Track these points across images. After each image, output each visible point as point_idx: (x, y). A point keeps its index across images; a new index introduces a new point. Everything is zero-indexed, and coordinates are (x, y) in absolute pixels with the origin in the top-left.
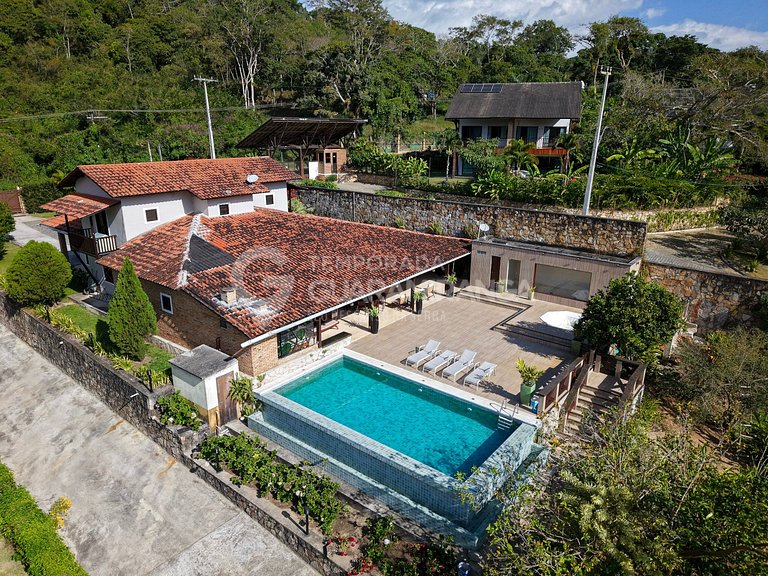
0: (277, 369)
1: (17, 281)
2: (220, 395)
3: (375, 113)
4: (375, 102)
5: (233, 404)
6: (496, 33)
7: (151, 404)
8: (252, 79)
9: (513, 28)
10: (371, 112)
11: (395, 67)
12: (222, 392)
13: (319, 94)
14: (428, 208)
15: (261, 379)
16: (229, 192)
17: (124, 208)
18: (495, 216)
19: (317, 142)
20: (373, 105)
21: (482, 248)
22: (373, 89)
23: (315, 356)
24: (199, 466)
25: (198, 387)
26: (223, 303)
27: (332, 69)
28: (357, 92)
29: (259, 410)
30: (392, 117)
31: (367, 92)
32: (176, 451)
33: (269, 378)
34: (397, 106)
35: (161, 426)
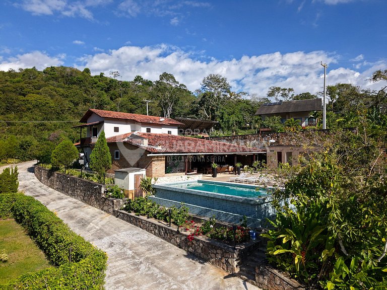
0: (164, 178)
1: (56, 157)
2: (135, 184)
3: (223, 121)
4: (222, 116)
5: (141, 192)
7: (103, 190)
8: (169, 116)
9: (289, 91)
10: (221, 121)
12: (137, 183)
13: (197, 115)
14: (245, 139)
15: (156, 180)
16: (151, 122)
17: (105, 124)
18: (278, 137)
20: (222, 118)
21: (272, 149)
22: (221, 111)
23: (183, 178)
24: (121, 213)
25: (125, 179)
26: (142, 145)
27: (203, 103)
28: (214, 113)
29: (153, 195)
30: (231, 123)
31: (218, 112)
32: (111, 210)
33: (160, 181)
34: (233, 118)
35: (106, 199)
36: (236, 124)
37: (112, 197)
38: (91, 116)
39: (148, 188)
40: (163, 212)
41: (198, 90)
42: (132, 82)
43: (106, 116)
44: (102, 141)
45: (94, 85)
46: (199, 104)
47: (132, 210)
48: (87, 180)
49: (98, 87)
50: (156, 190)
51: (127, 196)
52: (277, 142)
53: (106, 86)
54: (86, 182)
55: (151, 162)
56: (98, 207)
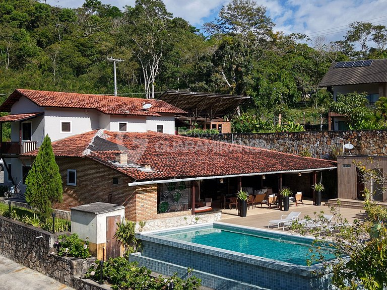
0: (156, 221)
2: (108, 233)
3: (258, 95)
4: (257, 85)
5: (117, 245)
6: (373, 37)
7: (52, 242)
8: (153, 80)
10: (254, 94)
11: (278, 65)
12: (110, 231)
13: (208, 82)
14: (298, 139)
15: (142, 225)
16: (128, 112)
17: (46, 117)
18: (359, 138)
19: (205, 116)
20: (256, 88)
21: (346, 162)
22: (255, 74)
23: (189, 221)
24: (86, 283)
25: (91, 224)
26: (117, 163)
27: (221, 58)
28: (241, 77)
29: (139, 251)
30: (273, 97)
31: (250, 77)
32: (68, 278)
33: (149, 227)
34: (278, 89)
35: (58, 259)
36: (284, 100)
37: (69, 255)
38: (18, 100)
39: (129, 240)
40: (158, 285)
41: (209, 25)
42: (79, 10)
43: (49, 103)
44: (47, 154)
45: (5, 16)
46: (213, 61)
47: (105, 278)
48: (21, 223)
49: (14, 19)
50: (143, 244)
51: (94, 254)
52: (358, 148)
53: (29, 18)
54: (19, 226)
55: (134, 195)
56: (44, 272)
